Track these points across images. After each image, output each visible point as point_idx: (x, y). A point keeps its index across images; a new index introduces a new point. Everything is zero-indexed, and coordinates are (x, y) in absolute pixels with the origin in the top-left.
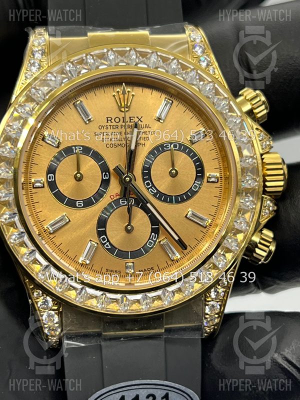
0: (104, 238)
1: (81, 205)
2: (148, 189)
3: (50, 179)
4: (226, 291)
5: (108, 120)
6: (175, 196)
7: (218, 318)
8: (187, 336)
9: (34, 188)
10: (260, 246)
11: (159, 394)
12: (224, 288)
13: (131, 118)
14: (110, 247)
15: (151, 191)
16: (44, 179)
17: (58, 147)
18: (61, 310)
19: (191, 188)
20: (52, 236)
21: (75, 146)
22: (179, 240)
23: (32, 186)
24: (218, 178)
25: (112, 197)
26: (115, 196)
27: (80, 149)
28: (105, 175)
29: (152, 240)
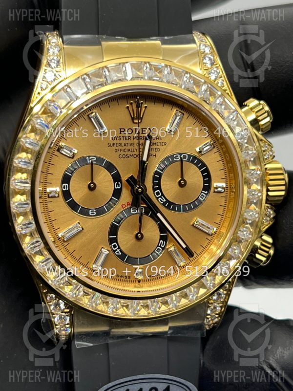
0: (115, 245)
1: (94, 213)
2: (157, 198)
3: (64, 188)
4: (227, 293)
5: (122, 131)
6: (183, 205)
7: (218, 318)
8: (190, 335)
9: (49, 197)
10: (260, 251)
11: (161, 387)
12: (226, 290)
13: (144, 130)
14: (120, 254)
15: (160, 200)
16: (58, 189)
17: (73, 158)
18: (73, 313)
19: (198, 197)
20: (66, 244)
21: (89, 157)
22: (186, 247)
23: (47, 195)
24: (224, 188)
25: (124, 206)
26: (126, 205)
27: (94, 159)
28: (117, 184)
29: (160, 247)
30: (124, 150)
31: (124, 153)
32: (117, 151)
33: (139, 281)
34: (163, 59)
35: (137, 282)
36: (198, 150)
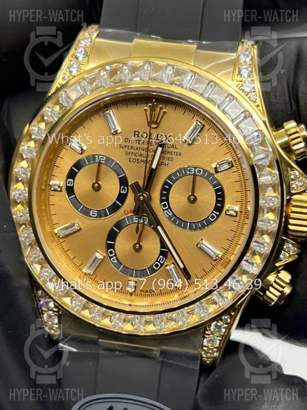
0: (112, 251)
1: (95, 215)
2: (164, 210)
3: (69, 183)
4: (227, 327)
6: (190, 223)
8: (182, 364)
9: (51, 190)
10: (271, 289)
12: (226, 324)
14: (116, 261)
15: (166, 212)
16: (62, 184)
17: (82, 154)
18: (60, 314)
19: (208, 217)
20: (61, 240)
21: (98, 155)
22: (183, 268)
23: (50, 188)
24: (237, 212)
25: (126, 213)
26: (129, 212)
27: (103, 158)
28: (123, 189)
29: (159, 262)
30: (135, 154)
31: (135, 157)
32: (127, 154)
33: (131, 294)
34: (193, 66)
35: (129, 295)
36: (214, 166)
